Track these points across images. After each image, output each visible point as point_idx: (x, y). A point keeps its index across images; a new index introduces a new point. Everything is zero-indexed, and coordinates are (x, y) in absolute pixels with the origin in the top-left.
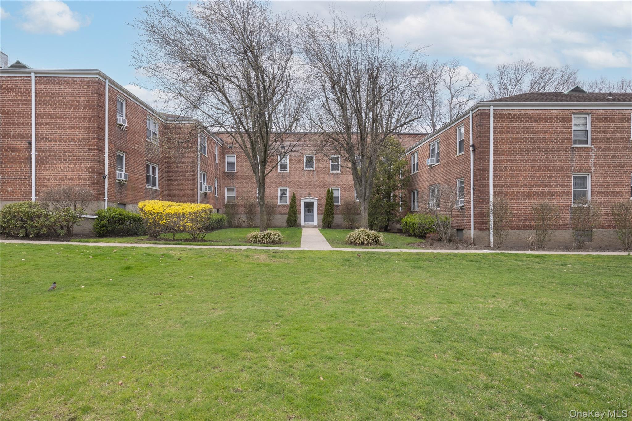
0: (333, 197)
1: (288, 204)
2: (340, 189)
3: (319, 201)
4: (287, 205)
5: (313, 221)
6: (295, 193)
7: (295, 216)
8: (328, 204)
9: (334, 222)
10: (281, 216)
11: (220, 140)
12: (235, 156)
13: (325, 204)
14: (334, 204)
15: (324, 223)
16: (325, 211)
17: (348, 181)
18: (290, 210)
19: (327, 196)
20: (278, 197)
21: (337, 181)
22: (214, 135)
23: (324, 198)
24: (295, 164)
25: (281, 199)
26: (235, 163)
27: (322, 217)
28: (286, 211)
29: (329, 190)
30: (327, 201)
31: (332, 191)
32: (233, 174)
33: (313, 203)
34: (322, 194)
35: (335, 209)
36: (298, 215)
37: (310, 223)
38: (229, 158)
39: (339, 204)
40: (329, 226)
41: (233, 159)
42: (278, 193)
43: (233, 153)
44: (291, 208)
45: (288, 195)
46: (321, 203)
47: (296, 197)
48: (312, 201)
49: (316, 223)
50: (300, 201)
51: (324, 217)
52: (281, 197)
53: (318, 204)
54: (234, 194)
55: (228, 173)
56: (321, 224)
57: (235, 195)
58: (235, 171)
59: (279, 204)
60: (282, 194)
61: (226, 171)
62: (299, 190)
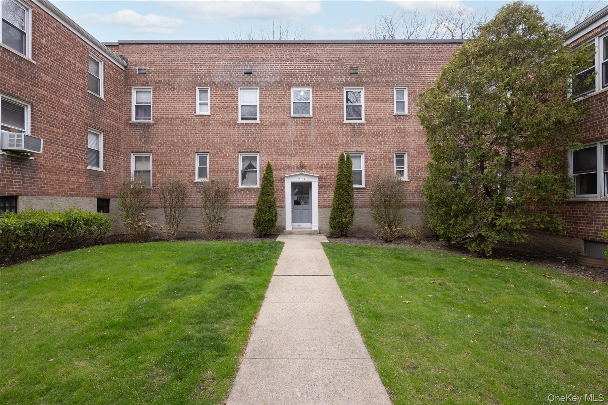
0: (351, 170)
1: (258, 186)
2: (363, 157)
3: (321, 179)
4: (257, 189)
5: (310, 221)
6: (272, 164)
7: (271, 213)
8: (340, 187)
9: (354, 223)
10: (244, 210)
11: (120, 59)
12: (152, 91)
13: (334, 185)
14: (355, 186)
15: (332, 227)
16: (336, 201)
17: (380, 139)
18: (260, 199)
19: (340, 168)
20: (237, 172)
21: (357, 139)
22: (108, 49)
23: (333, 174)
24: (272, 105)
25: (244, 177)
26: (151, 104)
27: (328, 212)
28: (253, 201)
29: (342, 157)
30: (339, 180)
31: (348, 158)
32: (146, 126)
33: (310, 184)
34: (328, 166)
35: (355, 195)
36: (279, 210)
37: (304, 225)
38: (139, 94)
39: (363, 186)
40: (344, 233)
41: (147, 98)
42: (237, 165)
43: (147, 83)
44: (262, 194)
45: (258, 169)
46: (326, 184)
47: (275, 173)
48: (307, 180)
49: (315, 226)
50: (283, 181)
51: (332, 214)
52: (244, 174)
53: (320, 187)
54: (149, 166)
55: (135, 125)
56: (327, 227)
57: (151, 170)
58: (151, 121)
59: (241, 186)
60: (248, 167)
61: (133, 120)
62: (282, 158)
